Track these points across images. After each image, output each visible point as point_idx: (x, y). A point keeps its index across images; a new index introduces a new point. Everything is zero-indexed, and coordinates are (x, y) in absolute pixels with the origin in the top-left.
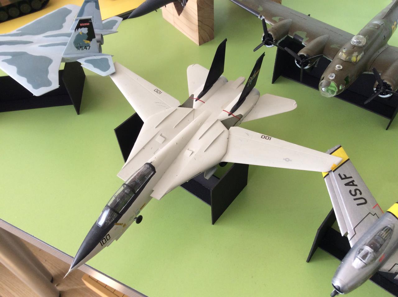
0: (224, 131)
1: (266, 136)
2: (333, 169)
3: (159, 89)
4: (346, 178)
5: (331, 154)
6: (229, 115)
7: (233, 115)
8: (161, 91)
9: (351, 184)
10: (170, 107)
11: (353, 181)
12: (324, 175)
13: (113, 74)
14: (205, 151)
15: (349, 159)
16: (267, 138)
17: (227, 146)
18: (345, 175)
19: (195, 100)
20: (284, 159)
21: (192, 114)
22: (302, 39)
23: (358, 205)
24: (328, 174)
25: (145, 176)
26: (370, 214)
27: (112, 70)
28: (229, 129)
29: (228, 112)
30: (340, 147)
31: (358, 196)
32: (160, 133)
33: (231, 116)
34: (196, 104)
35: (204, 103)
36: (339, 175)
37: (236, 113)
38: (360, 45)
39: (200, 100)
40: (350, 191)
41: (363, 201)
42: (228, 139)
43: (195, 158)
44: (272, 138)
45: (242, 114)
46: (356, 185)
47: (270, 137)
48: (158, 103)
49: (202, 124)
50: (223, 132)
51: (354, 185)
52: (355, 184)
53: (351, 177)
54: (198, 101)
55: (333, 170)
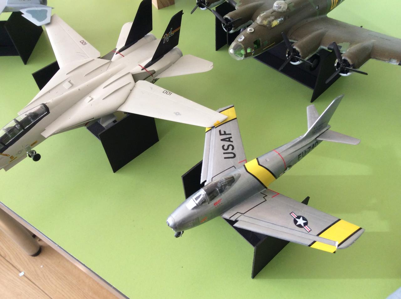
0: (130, 83)
1: (168, 91)
2: (216, 125)
3: (85, 41)
4: (225, 134)
5: (220, 112)
6: (142, 69)
7: (146, 70)
8: (87, 42)
9: (228, 140)
10: (89, 58)
11: (231, 137)
12: (207, 130)
13: (48, 24)
14: (103, 99)
15: (236, 118)
16: (168, 93)
17: (127, 96)
18: (225, 132)
19: (115, 53)
20: (174, 113)
21: (107, 65)
22: (236, 4)
23: (225, 158)
24: (211, 130)
25: (39, 115)
26: (233, 167)
27: (48, 20)
28: (137, 82)
29: (142, 67)
30: (233, 106)
31: (230, 150)
32: (69, 80)
33: (144, 71)
34: (115, 57)
35: (124, 56)
36: (220, 131)
37: (149, 69)
38: (280, 10)
39: (120, 54)
40: (223, 146)
41: (232, 155)
42: (131, 90)
43: (92, 105)
44: (173, 93)
45: (156, 70)
46: (232, 142)
47: (171, 92)
48: (79, 53)
49: (113, 75)
50: (128, 84)
51: (229, 141)
52: (231, 140)
53: (230, 134)
54: (118, 54)
55: (216, 127)
